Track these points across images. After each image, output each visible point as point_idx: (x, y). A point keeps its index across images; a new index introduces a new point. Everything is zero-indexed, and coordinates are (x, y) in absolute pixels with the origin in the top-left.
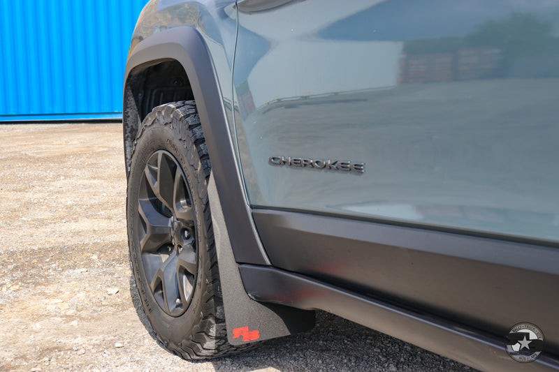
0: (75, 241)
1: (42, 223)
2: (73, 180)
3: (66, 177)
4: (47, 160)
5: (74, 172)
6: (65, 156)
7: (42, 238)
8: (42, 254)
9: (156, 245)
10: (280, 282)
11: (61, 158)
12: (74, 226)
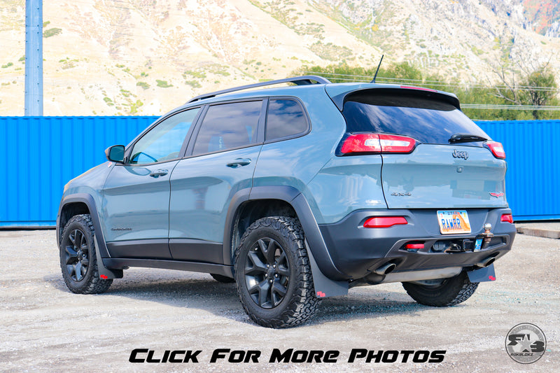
9: (72, 261)
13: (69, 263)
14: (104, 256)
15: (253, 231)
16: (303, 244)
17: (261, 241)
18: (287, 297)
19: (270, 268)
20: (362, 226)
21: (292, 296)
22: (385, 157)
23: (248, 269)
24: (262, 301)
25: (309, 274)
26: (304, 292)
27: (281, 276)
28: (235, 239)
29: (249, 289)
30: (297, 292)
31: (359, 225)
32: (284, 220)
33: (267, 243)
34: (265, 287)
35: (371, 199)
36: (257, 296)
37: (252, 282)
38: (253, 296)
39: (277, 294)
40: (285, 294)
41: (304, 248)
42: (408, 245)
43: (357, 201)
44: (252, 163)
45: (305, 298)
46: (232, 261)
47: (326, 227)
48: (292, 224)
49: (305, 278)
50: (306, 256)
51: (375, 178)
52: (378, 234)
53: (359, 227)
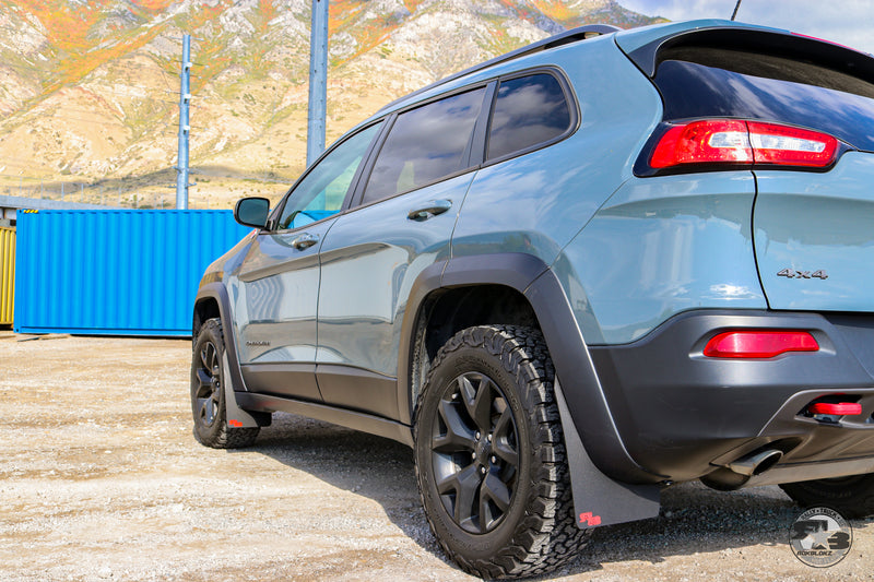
0: (165, 411)
1: (140, 402)
2: (166, 382)
3: (159, 378)
4: (143, 367)
5: (167, 376)
6: (160, 365)
7: (139, 409)
8: (140, 416)
9: (204, 392)
10: (251, 398)
11: (157, 367)
12: (163, 404)
13: (199, 396)
14: (238, 389)
15: (450, 355)
16: (551, 393)
17: (464, 381)
18: (513, 515)
19: (482, 440)
20: (701, 354)
21: (522, 517)
22: (762, 176)
23: (438, 439)
24: (462, 514)
25: (563, 465)
26: (550, 509)
27: (502, 463)
28: (418, 372)
29: (439, 482)
30: (534, 507)
31: (693, 350)
32: (513, 333)
33: (475, 384)
34: (471, 481)
35: (724, 281)
36: (453, 500)
37: (449, 468)
38: (447, 498)
39: (491, 502)
40: (508, 507)
41: (552, 402)
42: (821, 406)
43: (686, 286)
44: (454, 208)
45: (553, 522)
46: (414, 417)
47: (607, 351)
48: (529, 341)
49: (553, 476)
50: (556, 422)
51: (737, 222)
52: (740, 374)
53: (691, 356)
